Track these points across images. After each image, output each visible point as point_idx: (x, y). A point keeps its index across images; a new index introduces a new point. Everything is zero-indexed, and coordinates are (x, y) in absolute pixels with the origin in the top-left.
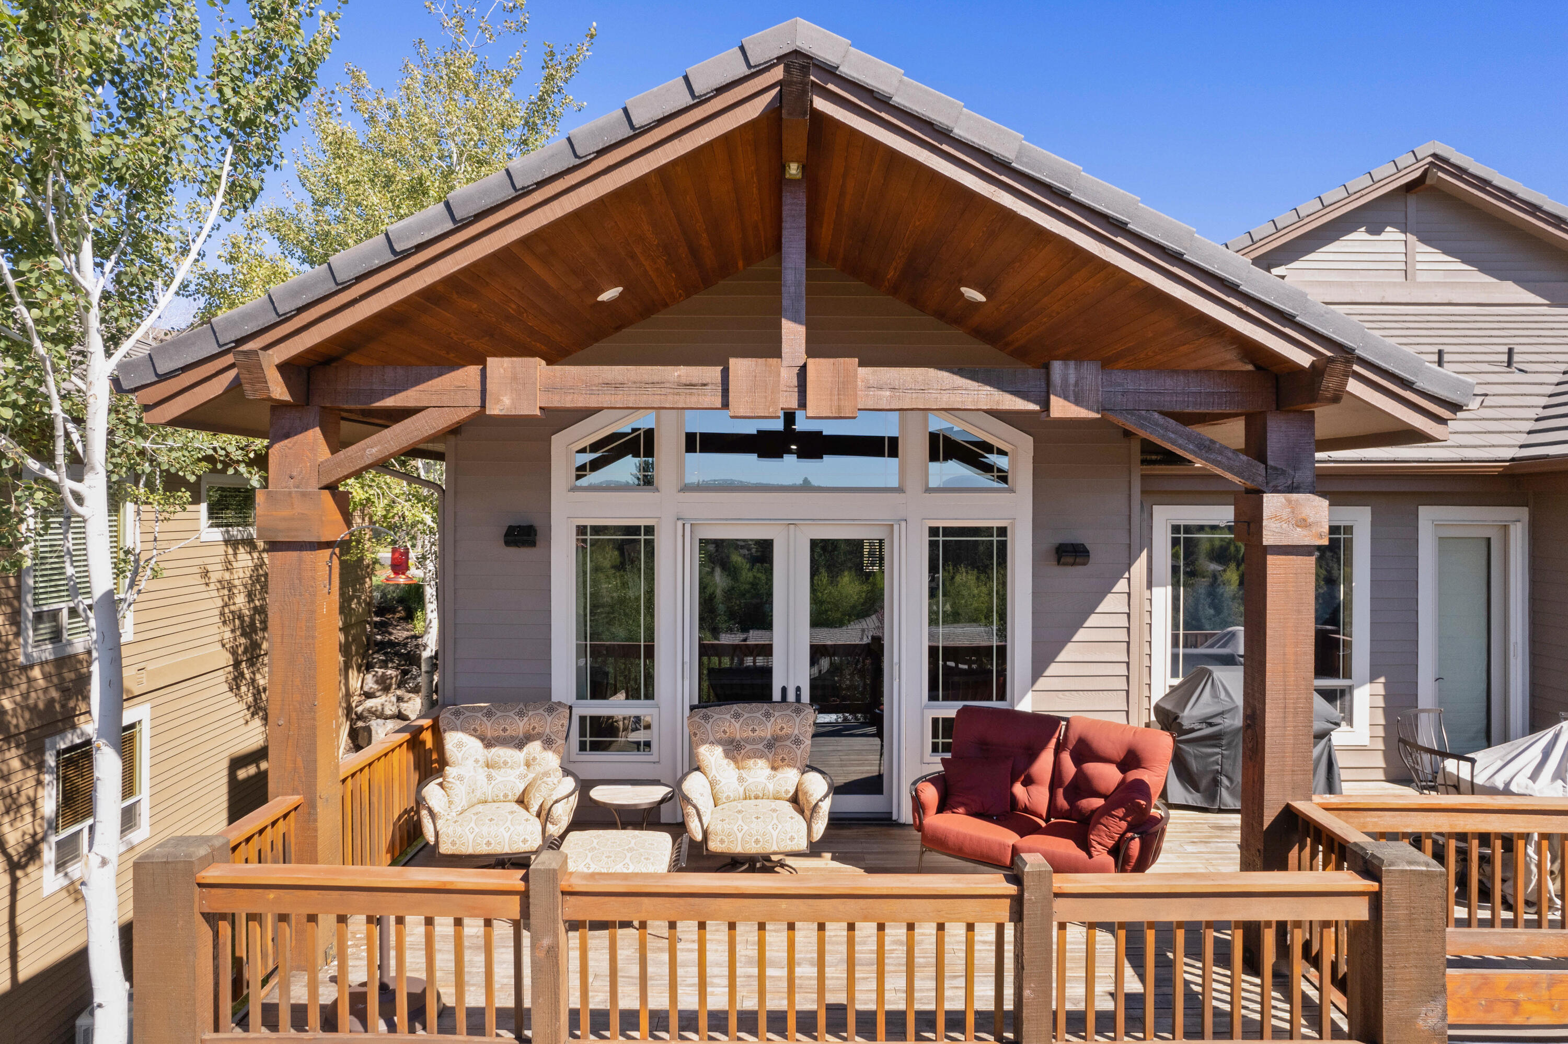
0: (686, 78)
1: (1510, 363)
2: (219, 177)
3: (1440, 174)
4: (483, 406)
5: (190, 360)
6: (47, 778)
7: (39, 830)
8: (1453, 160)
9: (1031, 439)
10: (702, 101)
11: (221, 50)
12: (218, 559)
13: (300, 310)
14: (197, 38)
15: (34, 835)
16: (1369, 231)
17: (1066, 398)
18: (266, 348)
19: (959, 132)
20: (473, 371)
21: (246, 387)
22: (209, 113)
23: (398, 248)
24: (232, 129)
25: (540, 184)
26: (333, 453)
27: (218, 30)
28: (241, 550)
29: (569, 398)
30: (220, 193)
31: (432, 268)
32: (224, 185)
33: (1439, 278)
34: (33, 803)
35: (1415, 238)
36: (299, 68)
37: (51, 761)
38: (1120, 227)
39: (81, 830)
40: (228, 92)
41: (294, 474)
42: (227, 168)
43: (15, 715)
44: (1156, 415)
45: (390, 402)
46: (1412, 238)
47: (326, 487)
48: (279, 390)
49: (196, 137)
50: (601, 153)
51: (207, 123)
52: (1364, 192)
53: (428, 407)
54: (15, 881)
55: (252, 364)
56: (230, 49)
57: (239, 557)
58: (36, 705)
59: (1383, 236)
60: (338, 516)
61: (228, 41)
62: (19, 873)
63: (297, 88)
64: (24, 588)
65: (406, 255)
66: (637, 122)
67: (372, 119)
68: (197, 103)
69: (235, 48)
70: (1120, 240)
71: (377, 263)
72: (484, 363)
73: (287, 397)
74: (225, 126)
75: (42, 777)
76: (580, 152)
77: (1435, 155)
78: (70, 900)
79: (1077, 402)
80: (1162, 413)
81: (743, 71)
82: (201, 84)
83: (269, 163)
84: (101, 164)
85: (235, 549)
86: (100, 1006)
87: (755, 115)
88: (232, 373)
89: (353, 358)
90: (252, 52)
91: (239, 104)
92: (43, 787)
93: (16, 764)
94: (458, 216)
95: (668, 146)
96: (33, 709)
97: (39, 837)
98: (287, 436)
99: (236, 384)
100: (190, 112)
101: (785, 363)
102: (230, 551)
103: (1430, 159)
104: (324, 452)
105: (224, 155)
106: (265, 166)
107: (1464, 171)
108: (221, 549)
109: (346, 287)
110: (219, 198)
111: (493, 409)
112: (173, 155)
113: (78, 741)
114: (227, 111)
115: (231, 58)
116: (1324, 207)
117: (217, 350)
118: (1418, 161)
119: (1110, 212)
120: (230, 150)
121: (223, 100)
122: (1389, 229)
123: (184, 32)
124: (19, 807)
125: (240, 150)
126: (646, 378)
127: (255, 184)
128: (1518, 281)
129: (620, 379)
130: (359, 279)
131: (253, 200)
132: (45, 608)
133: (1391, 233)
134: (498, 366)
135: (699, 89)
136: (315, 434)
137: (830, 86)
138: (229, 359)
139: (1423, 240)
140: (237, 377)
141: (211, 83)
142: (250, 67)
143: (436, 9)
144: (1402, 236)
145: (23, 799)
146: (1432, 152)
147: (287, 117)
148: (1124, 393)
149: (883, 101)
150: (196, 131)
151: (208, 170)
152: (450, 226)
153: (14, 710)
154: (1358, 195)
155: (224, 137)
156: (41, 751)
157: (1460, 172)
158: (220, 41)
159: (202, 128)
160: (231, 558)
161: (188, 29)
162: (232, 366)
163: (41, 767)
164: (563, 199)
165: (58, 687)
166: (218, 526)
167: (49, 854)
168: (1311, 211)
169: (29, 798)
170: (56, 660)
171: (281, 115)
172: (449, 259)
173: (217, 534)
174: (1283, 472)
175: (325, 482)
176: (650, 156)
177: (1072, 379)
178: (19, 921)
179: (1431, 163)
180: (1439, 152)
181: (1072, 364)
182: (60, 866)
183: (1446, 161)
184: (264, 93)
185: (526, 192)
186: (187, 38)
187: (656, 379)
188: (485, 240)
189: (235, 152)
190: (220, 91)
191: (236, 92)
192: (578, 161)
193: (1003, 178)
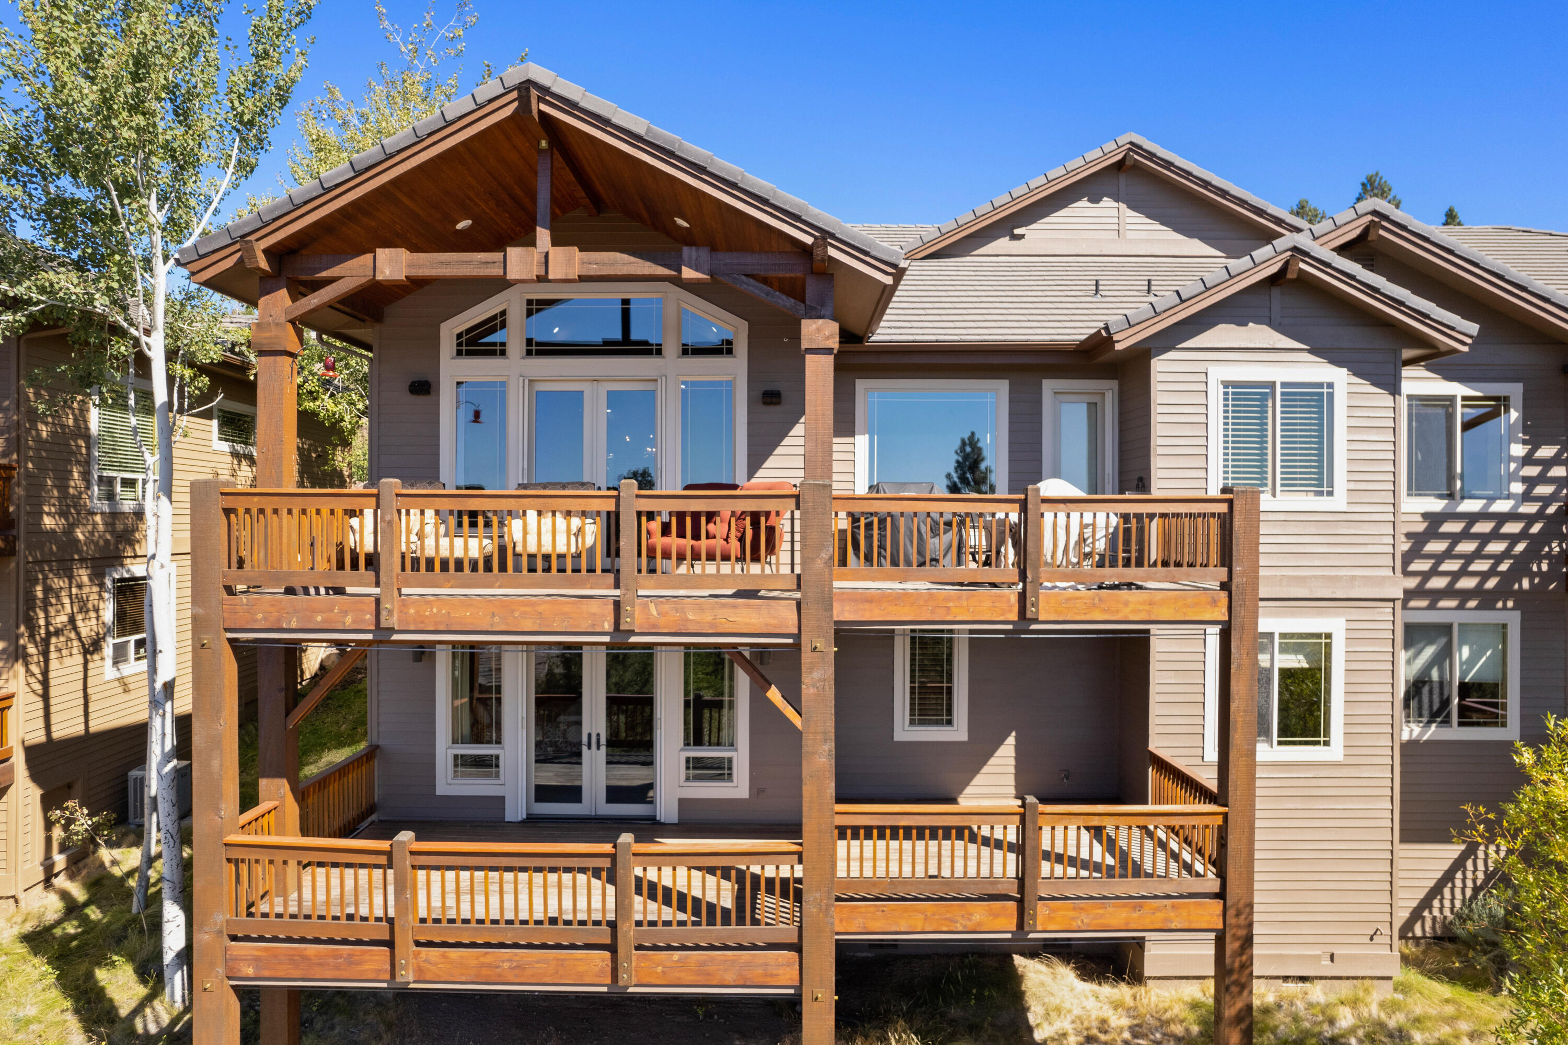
0: (473, 95)
1: (1149, 291)
2: (230, 156)
3: (1136, 157)
4: (374, 276)
5: (216, 247)
6: (106, 595)
7: (101, 632)
8: (1145, 147)
9: (746, 323)
10: (481, 107)
11: (233, 78)
12: (226, 466)
13: (275, 220)
14: (218, 69)
15: (98, 634)
16: (1089, 201)
17: (691, 267)
18: (257, 240)
19: (615, 120)
20: (369, 256)
21: (246, 260)
22: (225, 116)
23: (325, 186)
24: (239, 126)
25: (399, 152)
26: (293, 302)
27: (231, 66)
28: (244, 462)
29: (421, 271)
30: (231, 166)
31: (344, 197)
32: (233, 161)
33: (1143, 235)
34: (97, 610)
35: (1125, 206)
36: (279, 88)
37: (108, 583)
38: (703, 170)
39: (129, 641)
40: (236, 103)
41: (273, 314)
42: (236, 151)
43: (85, 544)
44: (743, 277)
45: (324, 274)
46: (1123, 206)
47: (289, 321)
48: (263, 264)
49: (217, 131)
50: (430, 135)
51: (224, 123)
52: (1079, 170)
53: (343, 277)
54: (86, 662)
55: (248, 250)
56: (238, 78)
57: (243, 468)
58: (98, 542)
59: (1101, 204)
60: (296, 340)
61: (236, 72)
62: (89, 657)
63: (280, 100)
64: (92, 457)
65: (330, 190)
66: (448, 119)
67: (345, 124)
68: (218, 110)
69: (241, 76)
70: (704, 177)
71: (315, 194)
72: (375, 252)
73: (267, 268)
74: (234, 124)
75: (103, 594)
76: (419, 135)
77: (1131, 143)
78: (120, 690)
79: (697, 270)
80: (745, 275)
81: (502, 91)
82: (220, 98)
83: (262, 148)
84: (166, 146)
85: (240, 462)
86: (160, 651)
87: (509, 114)
88: (238, 255)
89: (304, 252)
90: (251, 78)
91: (243, 111)
92: (104, 601)
93: (85, 579)
94: (356, 169)
95: (465, 131)
96: (96, 544)
97: (101, 636)
98: (268, 293)
99: (241, 261)
100: (214, 116)
101: (538, 250)
102: (235, 462)
103: (1129, 146)
104: (288, 302)
105: (234, 142)
106: (259, 151)
107: (1154, 155)
108: (229, 459)
109: (298, 207)
110: (231, 169)
111: (379, 277)
112: (203, 142)
113: (126, 575)
114: (235, 116)
115: (239, 82)
116: (1049, 182)
117: (231, 241)
118: (1119, 147)
119: (697, 162)
120: (238, 139)
121: (233, 109)
122: (1105, 199)
123: (210, 66)
124: (87, 611)
125: (243, 139)
126: (464, 259)
127: (254, 161)
128: (1202, 239)
129: (449, 260)
130: (306, 203)
131: (252, 171)
132: (105, 474)
133: (1107, 202)
134: (383, 254)
135: (479, 101)
136: (284, 292)
137: (547, 98)
138: (237, 246)
139: (1131, 207)
140: (241, 256)
141: (226, 98)
142: (250, 87)
143: (394, 38)
144: (1116, 204)
145: (90, 606)
146: (1129, 140)
147: (273, 119)
148: (725, 265)
149: (574, 105)
150: (218, 128)
151: (224, 152)
152: (352, 174)
153: (85, 541)
154: (1075, 172)
155: (234, 131)
156: (103, 575)
157: (1151, 156)
158: (232, 72)
159: (221, 126)
160: (236, 467)
161: (212, 64)
162: (239, 250)
163: (102, 585)
164: (411, 159)
165: (112, 532)
166: (226, 440)
167: (108, 650)
168: (1039, 184)
169: (94, 606)
170: (110, 513)
171: (269, 118)
172: (353, 192)
173: (225, 447)
174: (815, 308)
175: (289, 318)
176: (456, 136)
177: (694, 257)
178: (89, 691)
179: (1130, 149)
180: (1135, 141)
181: (694, 248)
182: (116, 663)
183: (1140, 147)
184: (258, 104)
185: (391, 156)
186: (212, 69)
187: (468, 259)
188: (371, 182)
189: (241, 141)
190: (232, 102)
191: (241, 104)
192: (418, 139)
193: (640, 144)
